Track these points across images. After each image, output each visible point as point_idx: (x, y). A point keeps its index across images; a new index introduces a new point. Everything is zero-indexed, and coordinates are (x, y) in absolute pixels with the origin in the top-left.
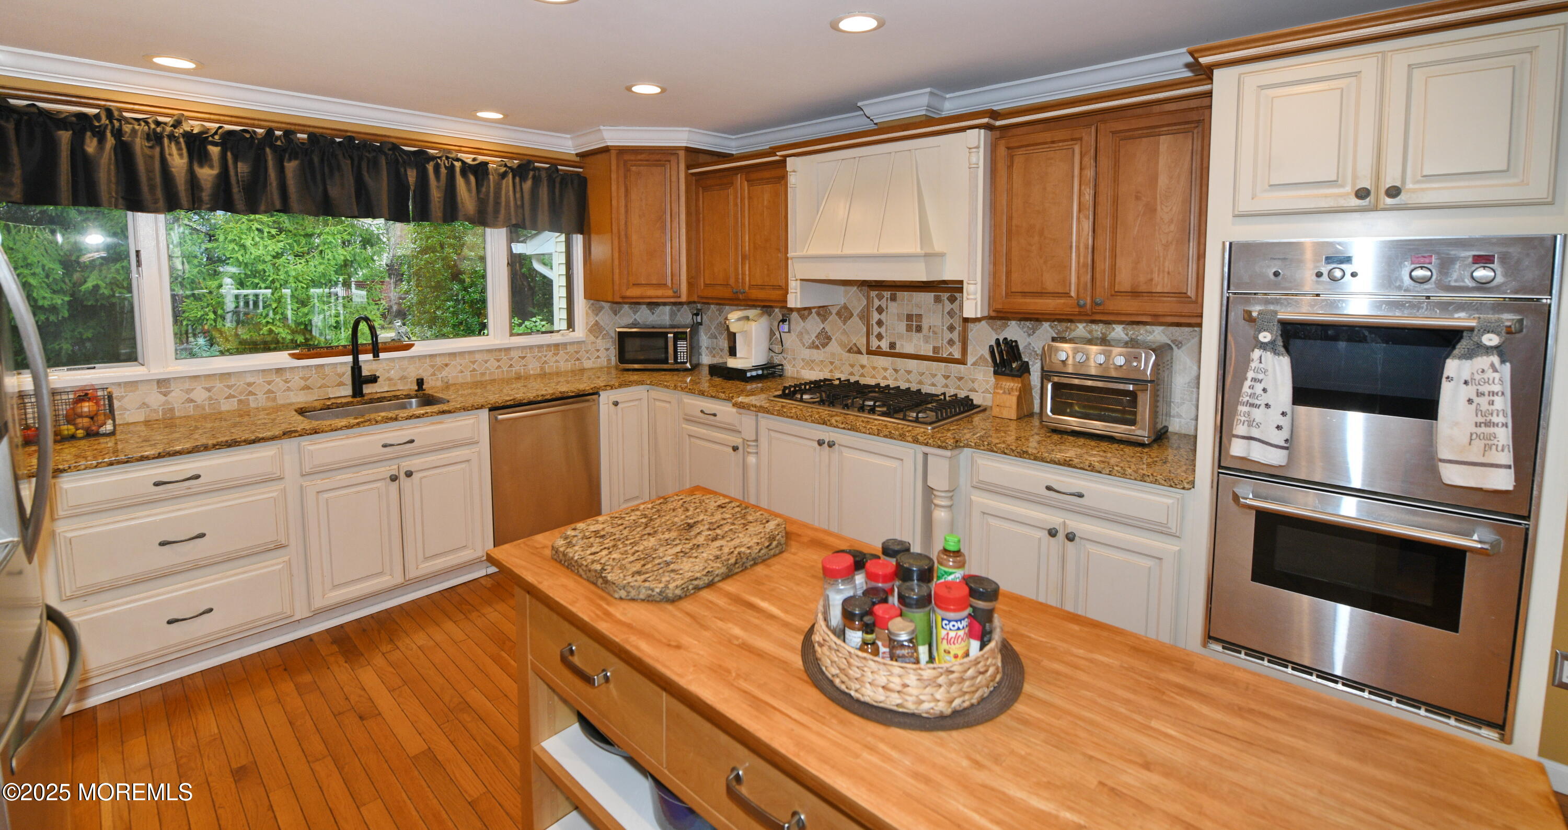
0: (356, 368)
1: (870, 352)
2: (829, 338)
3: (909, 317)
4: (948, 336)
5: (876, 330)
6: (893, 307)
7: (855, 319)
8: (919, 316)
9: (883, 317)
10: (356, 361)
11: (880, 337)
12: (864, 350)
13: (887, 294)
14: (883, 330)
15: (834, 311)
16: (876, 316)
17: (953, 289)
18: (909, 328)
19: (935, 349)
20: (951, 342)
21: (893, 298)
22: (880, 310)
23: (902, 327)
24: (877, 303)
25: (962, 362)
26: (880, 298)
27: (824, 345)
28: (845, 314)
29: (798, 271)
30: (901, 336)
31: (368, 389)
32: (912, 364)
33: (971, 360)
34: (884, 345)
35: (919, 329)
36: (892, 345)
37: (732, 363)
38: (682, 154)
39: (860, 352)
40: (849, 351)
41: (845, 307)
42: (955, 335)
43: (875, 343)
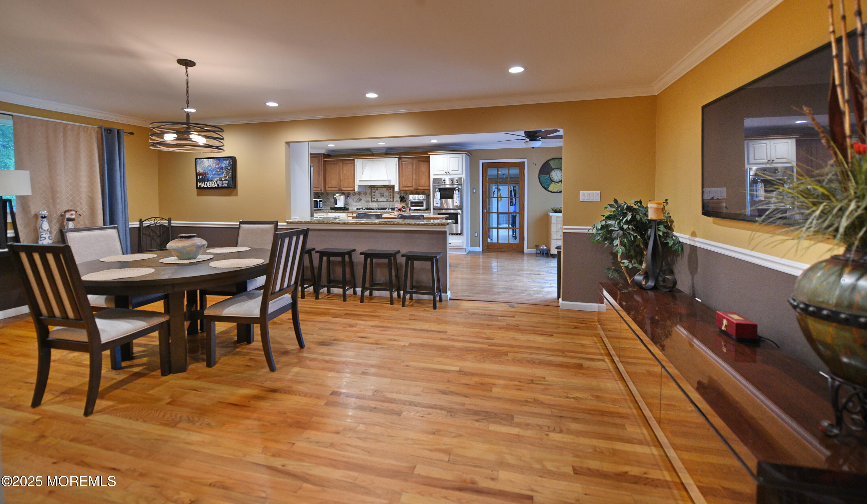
1: (372, 202)
2: (361, 200)
3: (381, 193)
4: (390, 197)
5: (373, 197)
6: (377, 191)
7: (368, 195)
8: (383, 193)
9: (375, 194)
11: (374, 198)
12: (370, 201)
13: (376, 189)
14: (375, 197)
15: (362, 193)
16: (373, 194)
17: (392, 187)
18: (381, 196)
19: (387, 200)
20: (390, 198)
21: (377, 190)
22: (374, 192)
23: (379, 195)
24: (373, 191)
25: (393, 202)
26: (374, 190)
27: (359, 201)
28: (365, 194)
29: (357, 183)
30: (379, 198)
32: (382, 203)
33: (394, 201)
34: (375, 200)
35: (383, 196)
36: (377, 200)
37: (336, 206)
38: (322, 155)
39: (369, 202)
40: (367, 202)
41: (365, 192)
42: (391, 197)
43: (373, 200)
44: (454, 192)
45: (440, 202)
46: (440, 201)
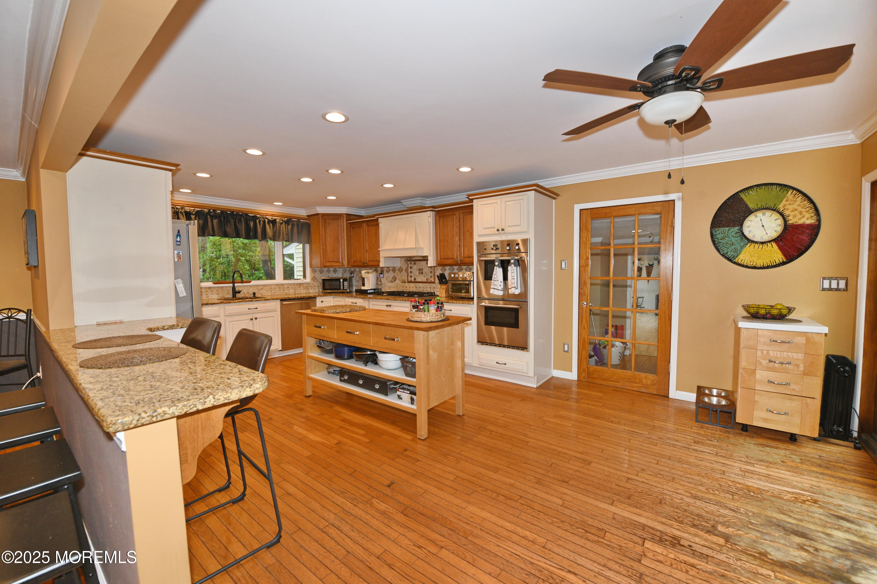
0: (234, 288)
1: (408, 282)
2: (396, 278)
3: (419, 270)
4: (430, 275)
5: (410, 274)
6: (415, 267)
7: (404, 271)
8: (422, 269)
9: (412, 270)
10: (234, 286)
11: (411, 277)
13: (413, 262)
14: (412, 274)
15: (397, 269)
16: (410, 270)
17: (425, 259)
18: (419, 273)
19: (427, 279)
20: (431, 277)
21: (415, 264)
22: (411, 268)
23: (417, 273)
24: (410, 265)
25: (434, 282)
26: (411, 264)
27: (395, 281)
28: (400, 270)
29: (382, 254)
30: (417, 276)
31: (238, 295)
32: (421, 285)
33: (436, 282)
34: (413, 279)
35: (422, 273)
36: (415, 279)
37: (364, 288)
38: (345, 216)
39: (405, 282)
40: (402, 282)
41: (401, 267)
42: (432, 274)
43: (410, 279)
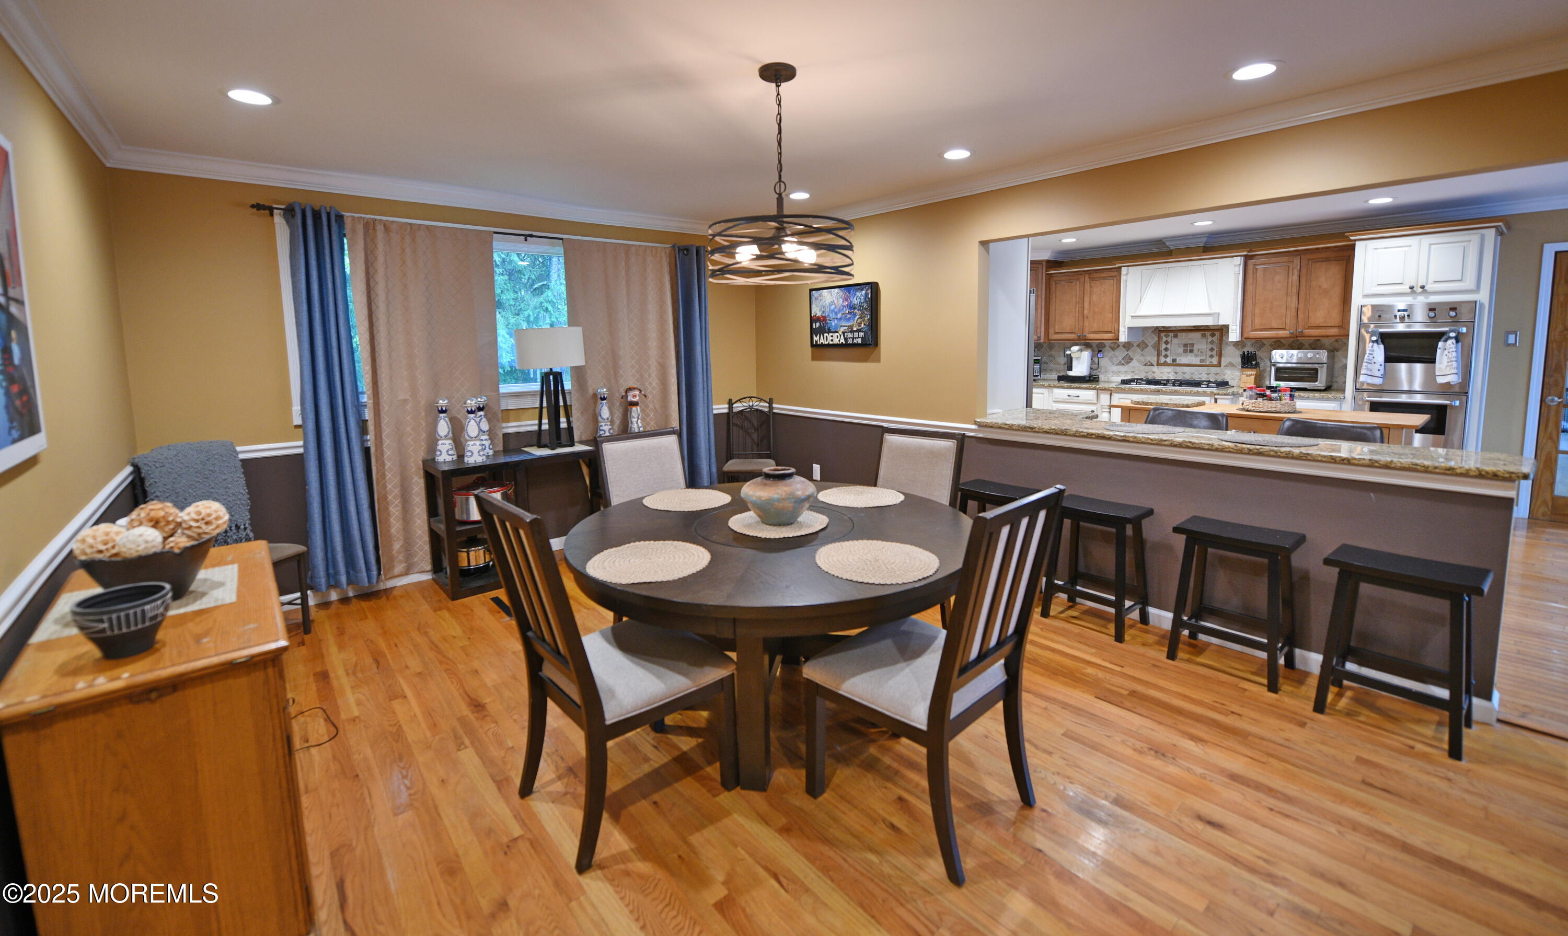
1: (1159, 364)
2: (1133, 360)
3: (1186, 345)
4: (1209, 353)
5: (1164, 353)
6: (1175, 341)
7: (1150, 348)
8: (1192, 345)
9: (1169, 346)
11: (1166, 356)
12: (1155, 364)
13: (1171, 334)
14: (1168, 353)
15: (1135, 345)
16: (1164, 346)
18: (1185, 351)
19: (1203, 361)
20: (1212, 356)
21: (1176, 336)
22: (1167, 343)
23: (1181, 350)
24: (1164, 339)
25: (1219, 365)
26: (1167, 336)
27: (1128, 363)
28: (1143, 346)
29: (1126, 323)
30: (1180, 355)
32: (1186, 369)
33: (1223, 364)
34: (1169, 360)
35: (1191, 351)
36: (1174, 360)
37: (1071, 373)
38: (1044, 263)
39: (1152, 365)
40: (1145, 365)
41: (1143, 342)
42: (1214, 353)
43: (1162, 360)
44: (1441, 344)
45: (1382, 372)
46: (1382, 368)
